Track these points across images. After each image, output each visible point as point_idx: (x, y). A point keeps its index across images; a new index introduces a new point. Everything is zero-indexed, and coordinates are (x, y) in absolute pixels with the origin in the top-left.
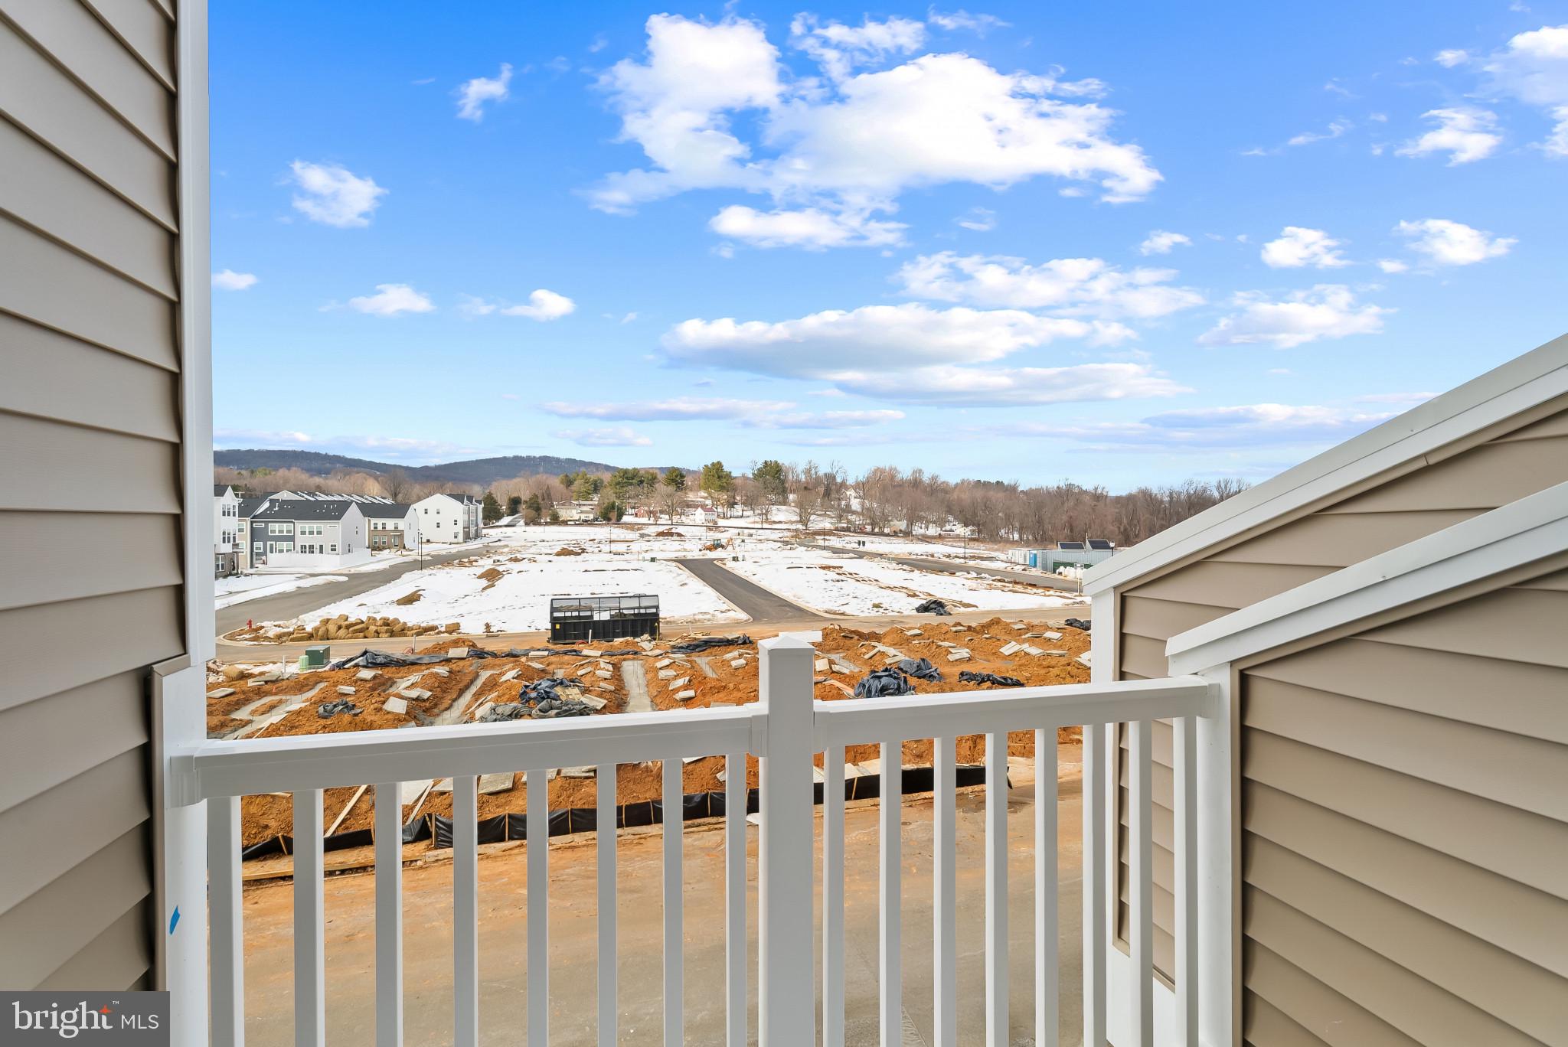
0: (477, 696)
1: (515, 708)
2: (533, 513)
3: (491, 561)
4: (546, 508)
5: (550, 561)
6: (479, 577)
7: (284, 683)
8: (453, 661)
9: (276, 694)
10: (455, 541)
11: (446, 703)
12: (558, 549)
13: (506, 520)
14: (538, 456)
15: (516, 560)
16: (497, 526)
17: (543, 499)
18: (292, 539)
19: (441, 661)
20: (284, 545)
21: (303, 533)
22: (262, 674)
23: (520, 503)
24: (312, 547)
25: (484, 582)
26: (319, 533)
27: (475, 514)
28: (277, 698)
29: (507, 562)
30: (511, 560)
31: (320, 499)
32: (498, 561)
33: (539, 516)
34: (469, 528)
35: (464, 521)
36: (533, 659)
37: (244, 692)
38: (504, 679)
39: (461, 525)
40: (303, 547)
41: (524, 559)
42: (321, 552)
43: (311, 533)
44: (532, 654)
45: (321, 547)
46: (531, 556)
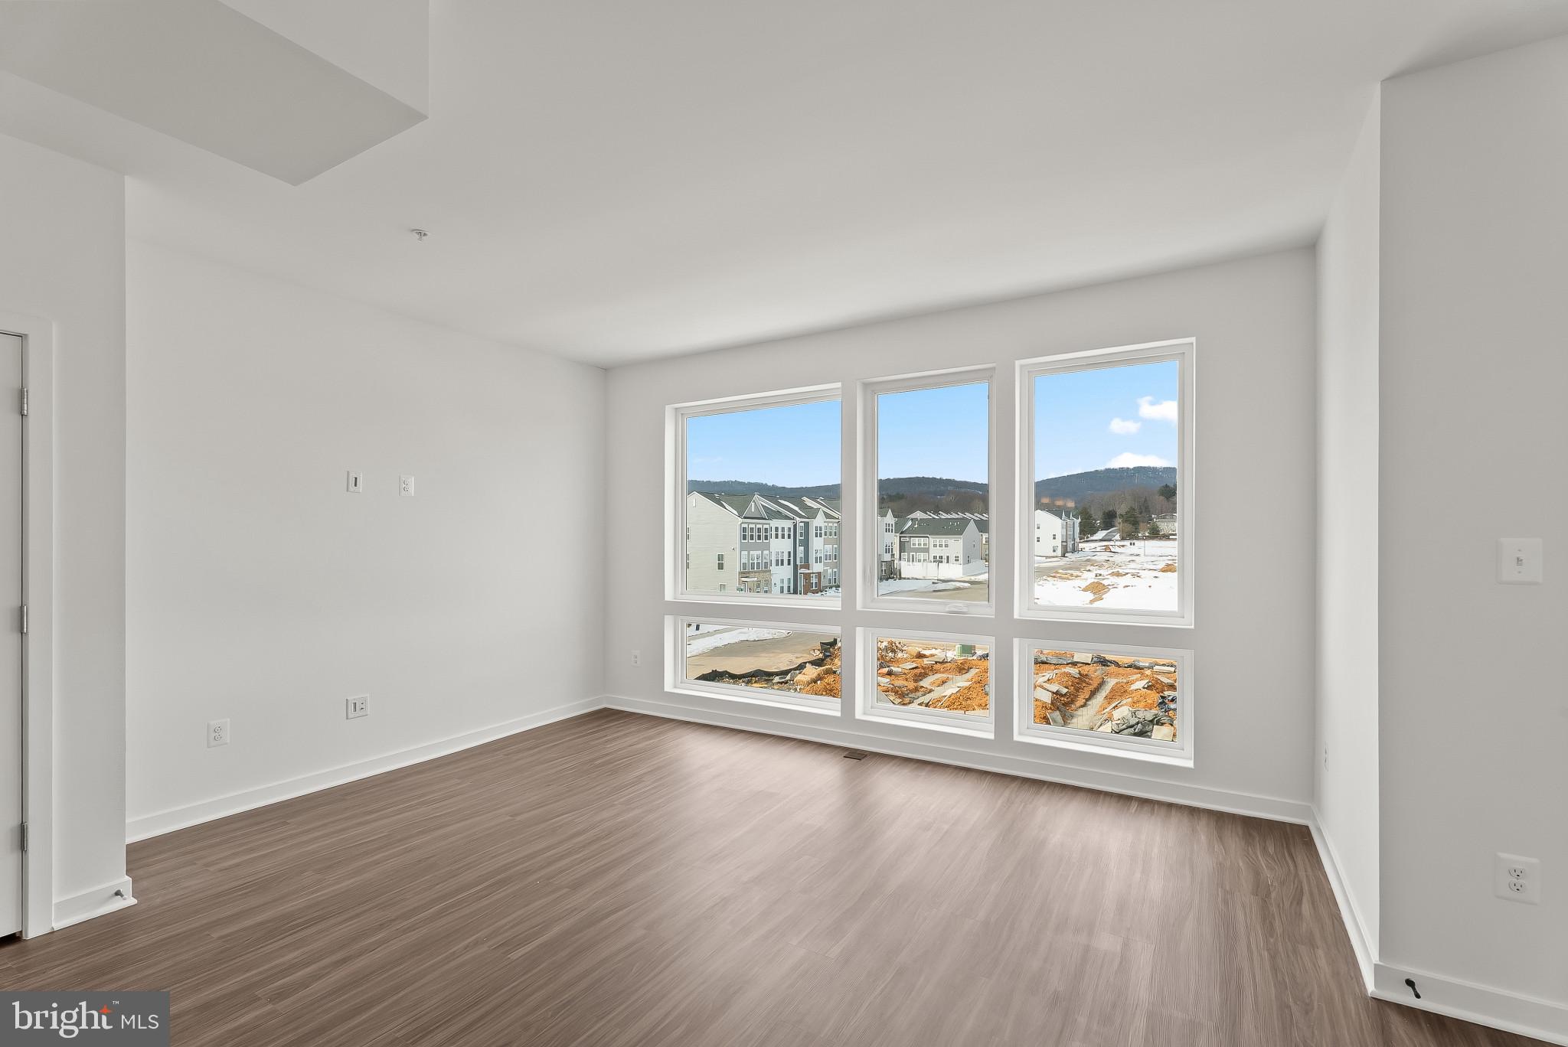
0: (1110, 698)
1: (1156, 716)
2: (1129, 527)
3: (1092, 575)
4: (1143, 522)
5: (1156, 577)
6: (1085, 590)
7: (948, 664)
8: (1079, 665)
9: (943, 673)
10: (1054, 554)
11: (1080, 701)
12: (1162, 565)
13: (1101, 534)
14: (1131, 467)
15: (1118, 574)
16: (1092, 541)
17: (1141, 513)
18: (927, 550)
19: (1068, 664)
20: (922, 556)
21: (935, 546)
22: (932, 655)
23: (1116, 517)
24: (941, 557)
25: (1090, 596)
26: (946, 546)
27: (1072, 529)
28: (945, 676)
29: (1109, 576)
30: (1113, 574)
31: (943, 517)
32: (1100, 575)
33: (1137, 530)
34: (1066, 542)
35: (1063, 535)
36: (1159, 673)
37: (923, 668)
38: (1134, 687)
39: (1059, 539)
40: (935, 557)
41: (1127, 573)
42: (948, 562)
43: (941, 546)
44: (1157, 668)
45: (948, 557)
46: (1133, 571)
